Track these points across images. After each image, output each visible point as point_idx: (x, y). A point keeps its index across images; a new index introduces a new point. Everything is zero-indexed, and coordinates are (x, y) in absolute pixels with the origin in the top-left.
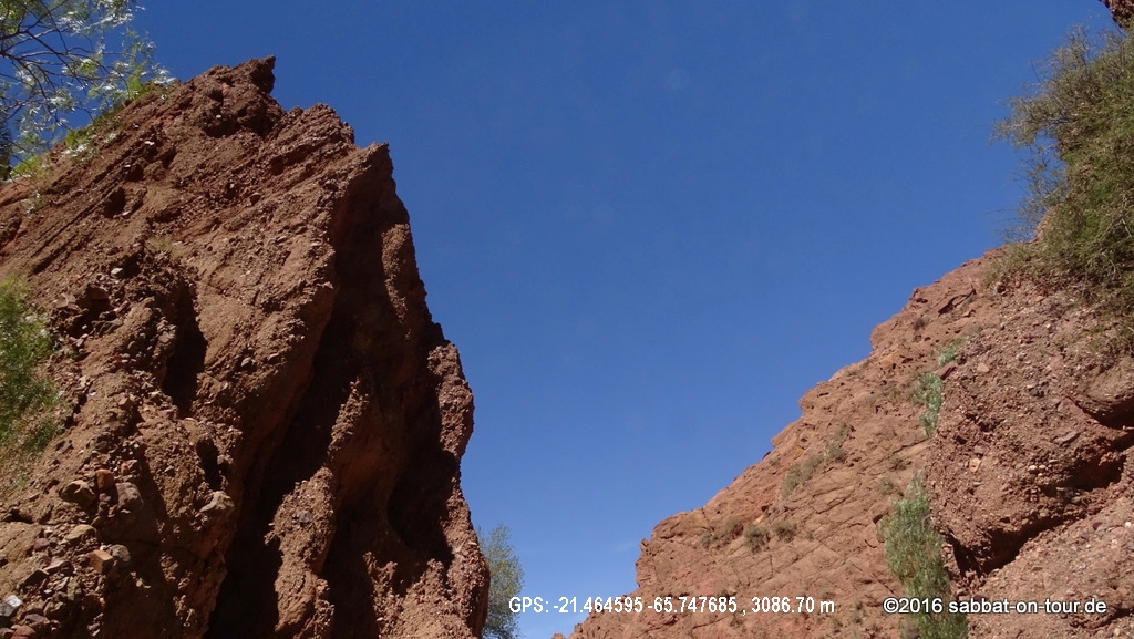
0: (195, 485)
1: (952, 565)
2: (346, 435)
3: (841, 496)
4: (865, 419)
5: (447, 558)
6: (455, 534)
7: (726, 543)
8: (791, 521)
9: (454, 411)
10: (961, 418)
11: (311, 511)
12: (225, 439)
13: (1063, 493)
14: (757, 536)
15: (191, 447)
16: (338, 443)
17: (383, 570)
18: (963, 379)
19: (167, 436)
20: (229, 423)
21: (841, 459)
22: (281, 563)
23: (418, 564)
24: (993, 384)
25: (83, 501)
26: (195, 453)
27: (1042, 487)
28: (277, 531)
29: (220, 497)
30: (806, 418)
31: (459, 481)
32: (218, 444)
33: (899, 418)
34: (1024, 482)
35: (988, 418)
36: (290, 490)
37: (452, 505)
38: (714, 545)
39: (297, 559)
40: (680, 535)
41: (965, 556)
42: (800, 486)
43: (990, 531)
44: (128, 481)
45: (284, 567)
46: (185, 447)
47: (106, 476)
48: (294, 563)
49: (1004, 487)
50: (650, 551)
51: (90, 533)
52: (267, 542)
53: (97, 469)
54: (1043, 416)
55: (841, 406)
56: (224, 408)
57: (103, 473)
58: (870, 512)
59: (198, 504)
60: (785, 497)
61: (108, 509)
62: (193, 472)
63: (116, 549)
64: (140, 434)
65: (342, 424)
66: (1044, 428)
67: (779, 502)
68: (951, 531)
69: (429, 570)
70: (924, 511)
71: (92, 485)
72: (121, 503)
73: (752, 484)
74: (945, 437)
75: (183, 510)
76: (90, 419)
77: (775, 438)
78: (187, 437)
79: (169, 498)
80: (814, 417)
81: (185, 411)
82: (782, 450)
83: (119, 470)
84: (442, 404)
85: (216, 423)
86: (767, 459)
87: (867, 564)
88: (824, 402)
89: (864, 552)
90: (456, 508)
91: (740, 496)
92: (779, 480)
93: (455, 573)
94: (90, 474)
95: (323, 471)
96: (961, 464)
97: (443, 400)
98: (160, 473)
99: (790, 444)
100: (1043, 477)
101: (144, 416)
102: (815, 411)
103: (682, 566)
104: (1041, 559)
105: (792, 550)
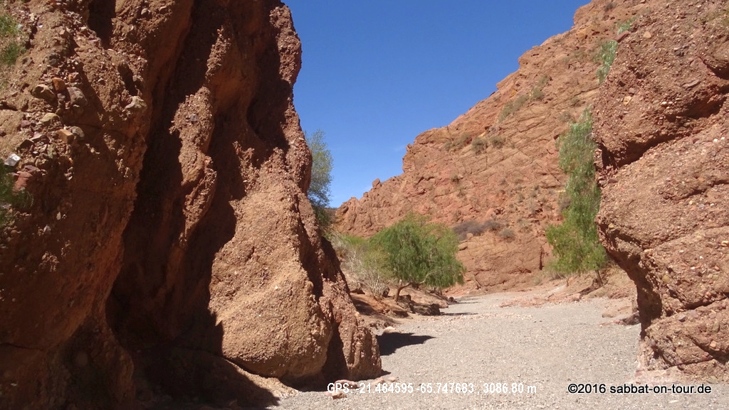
0: (119, 91)
1: (599, 163)
2: (217, 66)
3: (537, 122)
4: (560, 73)
5: (285, 146)
6: (290, 133)
7: (460, 148)
8: (502, 136)
9: (288, 53)
10: (625, 69)
11: (198, 114)
12: (137, 64)
13: (679, 120)
14: (480, 144)
15: (114, 67)
16: (212, 71)
17: (245, 152)
18: (632, 42)
19: (96, 57)
20: (138, 54)
21: (540, 99)
22: (181, 146)
23: (267, 150)
24: (651, 46)
25: (47, 99)
26: (117, 71)
27: (667, 116)
28: (177, 126)
29: (137, 100)
30: (521, 71)
31: (292, 100)
32: (132, 68)
33: (582, 73)
34: (656, 112)
35: (642, 70)
36: (183, 100)
37: (288, 115)
38: (452, 149)
39: (191, 144)
40: (432, 142)
41: (608, 157)
42: (511, 115)
43: (628, 142)
44: (75, 86)
45: (183, 148)
46: (109, 66)
47: (60, 83)
48: (190, 146)
49: (642, 115)
50: (412, 151)
51: (56, 119)
52: (171, 132)
53: (53, 77)
54: (680, 69)
55: (546, 63)
56: (133, 44)
57: (57, 80)
58: (553, 132)
59: (124, 104)
60: (500, 121)
61: (64, 105)
62: (117, 82)
63: (75, 129)
64: (77, 55)
65: (213, 59)
66: (678, 77)
67: (496, 124)
68: (603, 141)
69: (274, 154)
70: (588, 131)
71: (52, 88)
72: (73, 101)
73: (481, 113)
74: (612, 82)
75: (114, 107)
76: (42, 44)
77: (499, 83)
78: (110, 59)
79: (104, 99)
80: (526, 70)
81: (106, 44)
82: (503, 91)
83: (68, 79)
84: (280, 48)
85: (129, 53)
86: (492, 97)
87: (546, 164)
88: (535, 60)
89: (545, 157)
90: (291, 117)
91: (472, 119)
92: (498, 111)
93: (291, 156)
94: (48, 80)
95: (203, 89)
96: (618, 100)
97: (281, 46)
98: (95, 82)
99: (508, 88)
100: (669, 109)
101: (78, 44)
102: (528, 66)
103: (432, 161)
104: (655, 159)
105: (501, 154)
